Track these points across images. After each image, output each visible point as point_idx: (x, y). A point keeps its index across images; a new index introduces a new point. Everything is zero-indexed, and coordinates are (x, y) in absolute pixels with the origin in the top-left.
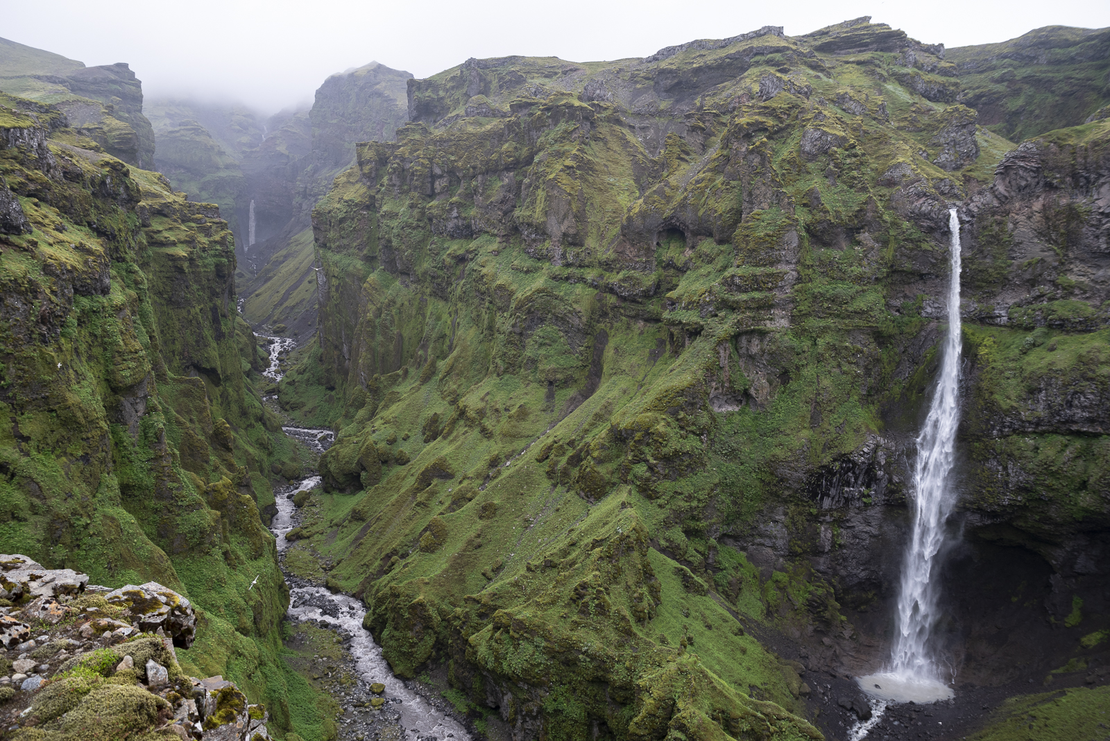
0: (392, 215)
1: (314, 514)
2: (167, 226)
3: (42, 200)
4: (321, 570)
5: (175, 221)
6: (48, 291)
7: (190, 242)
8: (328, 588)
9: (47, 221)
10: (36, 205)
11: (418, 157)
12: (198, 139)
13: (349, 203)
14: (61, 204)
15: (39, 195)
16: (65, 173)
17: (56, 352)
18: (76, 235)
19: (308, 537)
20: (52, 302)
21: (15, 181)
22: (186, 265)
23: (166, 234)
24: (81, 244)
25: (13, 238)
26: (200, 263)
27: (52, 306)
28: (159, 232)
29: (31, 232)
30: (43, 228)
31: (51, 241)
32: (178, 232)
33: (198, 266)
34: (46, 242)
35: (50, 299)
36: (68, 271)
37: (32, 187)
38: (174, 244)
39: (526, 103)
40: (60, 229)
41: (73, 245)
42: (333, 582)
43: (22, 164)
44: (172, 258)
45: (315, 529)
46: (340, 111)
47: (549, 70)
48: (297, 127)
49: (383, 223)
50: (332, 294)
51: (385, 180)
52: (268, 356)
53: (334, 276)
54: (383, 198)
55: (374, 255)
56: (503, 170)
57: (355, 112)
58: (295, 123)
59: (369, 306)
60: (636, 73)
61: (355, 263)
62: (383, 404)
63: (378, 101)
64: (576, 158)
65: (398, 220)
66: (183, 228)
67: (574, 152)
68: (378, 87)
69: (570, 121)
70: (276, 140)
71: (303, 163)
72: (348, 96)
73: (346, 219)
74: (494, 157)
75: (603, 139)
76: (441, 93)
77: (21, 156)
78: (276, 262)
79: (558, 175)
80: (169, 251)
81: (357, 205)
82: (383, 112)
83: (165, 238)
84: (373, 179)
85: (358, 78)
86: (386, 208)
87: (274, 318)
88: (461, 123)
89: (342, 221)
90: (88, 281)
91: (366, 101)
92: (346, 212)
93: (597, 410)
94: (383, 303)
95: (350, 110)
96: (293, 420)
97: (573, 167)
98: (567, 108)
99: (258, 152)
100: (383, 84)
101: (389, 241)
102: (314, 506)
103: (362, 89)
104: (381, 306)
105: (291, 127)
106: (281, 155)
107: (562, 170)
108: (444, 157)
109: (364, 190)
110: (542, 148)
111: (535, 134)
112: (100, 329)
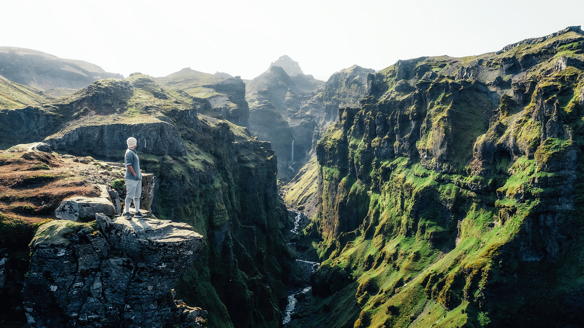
0: (355, 147)
1: (306, 306)
2: (247, 153)
3: (193, 141)
5: (250, 150)
6: (189, 181)
7: (256, 161)
9: (193, 150)
10: (190, 143)
11: (369, 115)
12: (269, 110)
13: (335, 140)
14: (200, 143)
15: (191, 139)
16: (203, 129)
17: (190, 208)
18: (203, 157)
19: (301, 318)
20: (190, 185)
21: (183, 133)
22: (253, 172)
23: (247, 157)
24: (204, 160)
25: (180, 158)
27: (190, 187)
28: (243, 156)
29: (186, 155)
30: (191, 153)
31: (193, 159)
32: (251, 156)
33: (259, 172)
34: (191, 159)
35: (189, 184)
36: (198, 172)
37: (189, 135)
38: (249, 162)
39: (425, 82)
40: (198, 153)
41: (201, 161)
43: (187, 126)
44: (249, 169)
45: (305, 314)
46: (337, 92)
47: (441, 63)
48: (316, 101)
49: (351, 150)
50: (324, 189)
51: (352, 128)
52: (293, 221)
53: (325, 179)
54: (351, 137)
55: (346, 168)
56: (411, 120)
57: (344, 92)
58: (316, 99)
59: (341, 195)
60: (490, 61)
61: (336, 172)
62: (345, 248)
63: (356, 85)
64: (449, 111)
65: (358, 149)
66: (254, 154)
67: (448, 108)
68: (356, 78)
69: (447, 92)
70: (306, 109)
71: (318, 120)
72: (341, 84)
73: (332, 149)
74: (407, 113)
75: (467, 100)
76: (385, 80)
77: (187, 122)
78: (302, 172)
79: (439, 122)
80: (247, 165)
81: (338, 141)
82: (358, 91)
83: (246, 159)
84: (347, 127)
85: (346, 74)
86: (352, 143)
87: (299, 202)
88: (393, 95)
89: (330, 149)
90: (206, 177)
91: (350, 86)
92: (333, 145)
93: (456, 257)
94: (348, 194)
95: (342, 91)
96: (302, 256)
97: (447, 117)
98: (445, 84)
99: (298, 115)
100: (358, 76)
101: (353, 160)
102: (306, 301)
103: (348, 80)
104: (347, 195)
105: (314, 102)
106: (308, 116)
107: (441, 119)
108: (381, 114)
109: (342, 133)
110: (432, 107)
111: (428, 99)
112: (209, 199)
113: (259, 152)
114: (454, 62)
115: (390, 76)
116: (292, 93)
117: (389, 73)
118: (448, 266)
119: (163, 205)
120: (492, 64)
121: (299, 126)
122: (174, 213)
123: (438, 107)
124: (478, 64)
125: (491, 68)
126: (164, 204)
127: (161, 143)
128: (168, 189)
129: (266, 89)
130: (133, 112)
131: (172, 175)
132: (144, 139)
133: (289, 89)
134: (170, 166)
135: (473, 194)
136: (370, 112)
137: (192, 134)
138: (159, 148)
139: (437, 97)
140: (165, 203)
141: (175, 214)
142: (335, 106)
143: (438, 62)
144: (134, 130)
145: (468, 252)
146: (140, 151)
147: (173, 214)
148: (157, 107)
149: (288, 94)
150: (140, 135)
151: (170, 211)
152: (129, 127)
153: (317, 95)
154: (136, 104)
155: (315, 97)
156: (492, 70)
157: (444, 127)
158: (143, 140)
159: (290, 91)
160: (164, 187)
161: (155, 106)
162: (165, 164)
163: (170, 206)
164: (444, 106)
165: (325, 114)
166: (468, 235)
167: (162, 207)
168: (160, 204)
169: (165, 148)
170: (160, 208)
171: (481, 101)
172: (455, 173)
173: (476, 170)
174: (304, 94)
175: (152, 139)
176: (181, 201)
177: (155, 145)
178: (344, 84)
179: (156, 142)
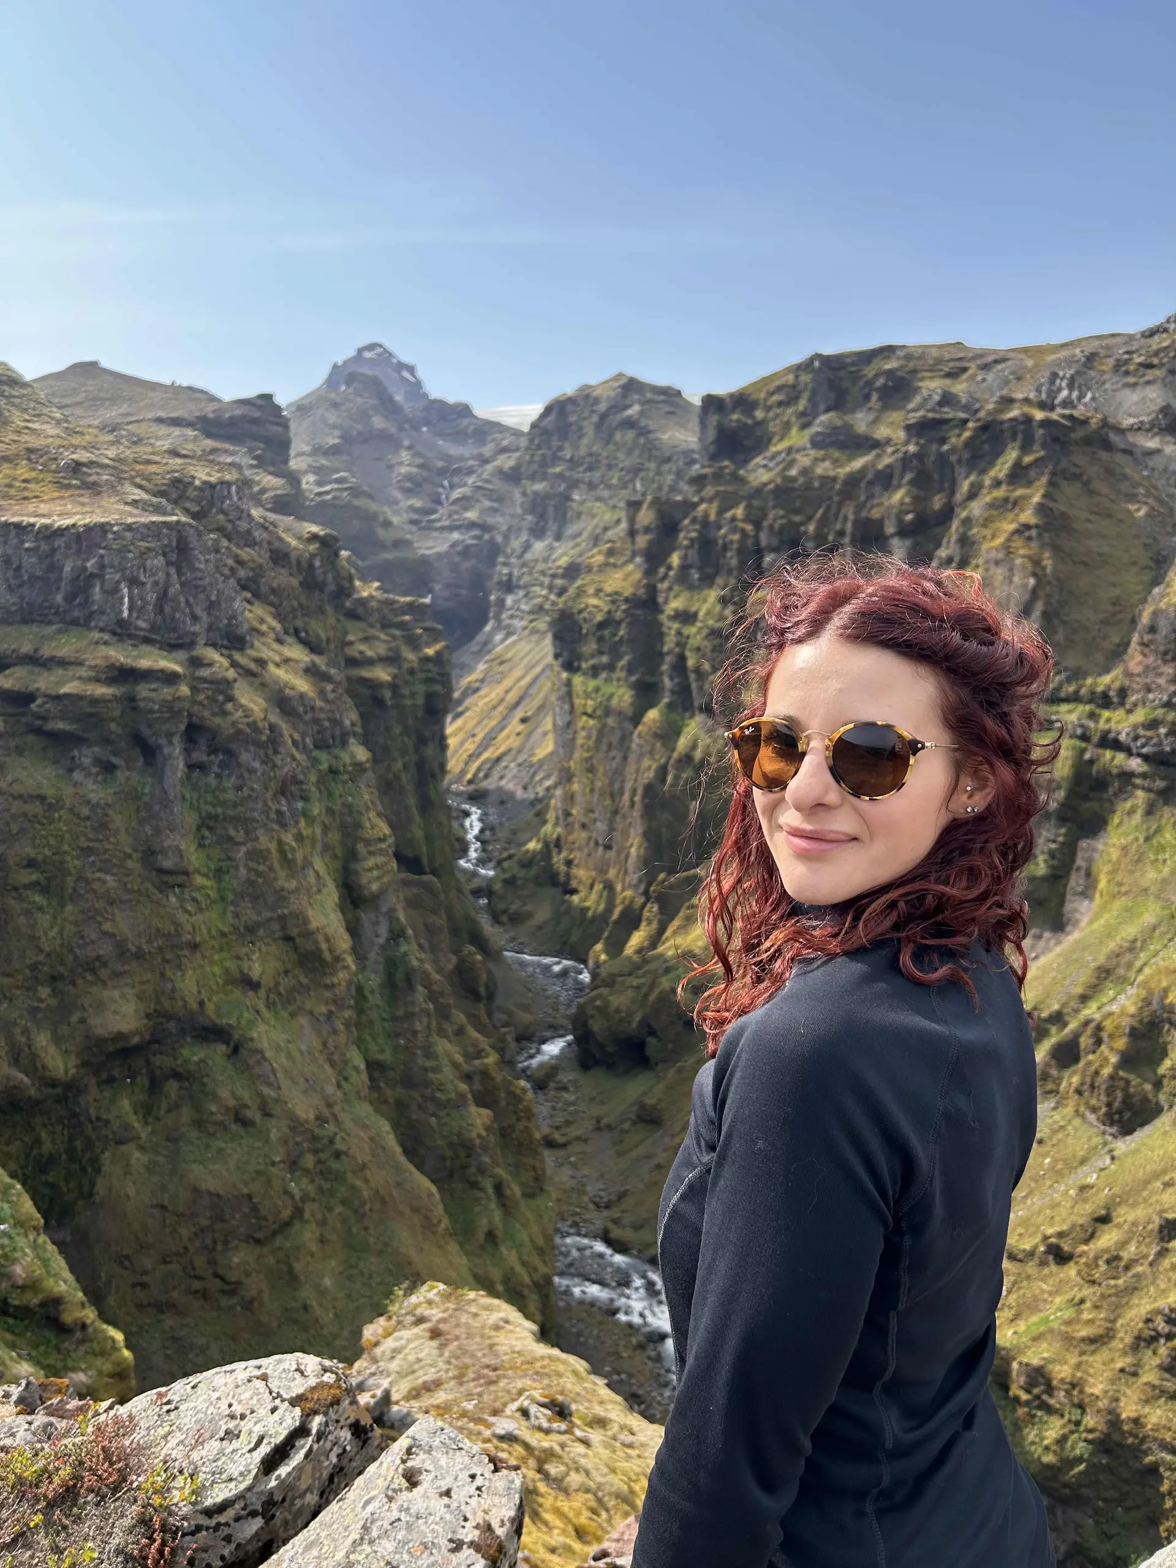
0: (687, 617)
1: (568, 1103)
2: (361, 635)
3: (257, 595)
4: (591, 1206)
5: (372, 626)
6: (289, 743)
7: (392, 659)
8: (608, 1242)
9: (264, 628)
10: (250, 602)
11: (733, 519)
12: (356, 502)
13: (614, 598)
14: (274, 601)
15: (251, 586)
16: (271, 552)
17: (295, 841)
19: (564, 1146)
20: (294, 759)
22: (387, 694)
23: (362, 647)
24: (307, 663)
25: (241, 658)
26: (406, 691)
27: (294, 766)
28: (353, 643)
29: (254, 647)
30: (263, 638)
31: (278, 661)
32: (377, 644)
33: (403, 697)
34: (272, 661)
35: (292, 755)
37: (243, 573)
38: (370, 662)
39: (934, 419)
40: (282, 640)
41: (302, 665)
42: (616, 1233)
43: (230, 540)
44: (373, 685)
45: (572, 1130)
46: (567, 454)
47: (951, 364)
48: (495, 480)
49: (671, 628)
50: (580, 741)
51: (675, 559)
52: (461, 834)
53: (585, 713)
54: (670, 589)
55: (652, 680)
56: (892, 536)
57: (590, 455)
58: (492, 475)
59: (646, 762)
60: (1126, 356)
61: (623, 696)
62: (676, 923)
63: (630, 434)
64: (1041, 509)
65: (699, 624)
66: (383, 636)
67: (1036, 499)
68: (630, 412)
69: (1025, 448)
70: (465, 502)
71: (506, 537)
72: (580, 429)
73: (608, 623)
74: (876, 514)
75: (1081, 475)
76: (759, 414)
77: (229, 526)
78: (467, 688)
79: (1008, 540)
80: (366, 673)
81: (627, 600)
82: (637, 452)
83: (361, 652)
84: (655, 558)
85: (597, 401)
86: (675, 604)
87: (469, 776)
88: (803, 461)
89: (601, 626)
90: (327, 724)
91: (611, 436)
92: (609, 612)
93: (1101, 959)
94: (669, 758)
95: (583, 451)
96: (513, 939)
97: (1037, 526)
98: (1023, 423)
99: (439, 520)
100: (637, 408)
101: (682, 658)
102: (565, 1089)
103: (603, 417)
104: (667, 763)
105: (487, 481)
106: (473, 525)
107: (1017, 532)
108: (782, 517)
109: (638, 576)
110: (972, 495)
111: (960, 471)
112: (339, 801)
113: (397, 633)
114: (996, 362)
115: (780, 404)
116: (417, 454)
117: (772, 394)
118: (1079, 990)
119: (203, 838)
120: (1132, 368)
121: (447, 553)
122: (246, 866)
123: (1000, 493)
124: (1085, 365)
125: (1131, 380)
126: (206, 833)
127: (182, 599)
128: (218, 776)
129: (337, 441)
130: (25, 481)
131: (234, 724)
132: (118, 582)
133: (406, 443)
134: (223, 687)
135: (1135, 764)
136: (739, 512)
137: (252, 569)
138: (173, 618)
139: (991, 464)
140: (209, 828)
141: (249, 870)
142: (560, 494)
143: (939, 361)
144: (68, 547)
145: (1139, 944)
146: (102, 630)
147: (243, 872)
148: (114, 468)
149: (405, 456)
150: (102, 567)
151: (229, 859)
152: (47, 538)
153: (495, 463)
154: (30, 451)
155: (489, 467)
156: (1135, 385)
157: (1029, 557)
158: (116, 590)
159: (410, 448)
160: (202, 767)
161: (106, 461)
162: (204, 680)
163: (230, 839)
164: (1019, 492)
165: (529, 517)
166: (1123, 889)
167: (201, 846)
168: (191, 836)
169: (195, 618)
170: (193, 848)
171: (1125, 477)
172: (1067, 700)
173: (1149, 690)
174: (449, 458)
175: (148, 586)
176: (268, 818)
177: (160, 608)
178: (589, 430)
179: (163, 597)
